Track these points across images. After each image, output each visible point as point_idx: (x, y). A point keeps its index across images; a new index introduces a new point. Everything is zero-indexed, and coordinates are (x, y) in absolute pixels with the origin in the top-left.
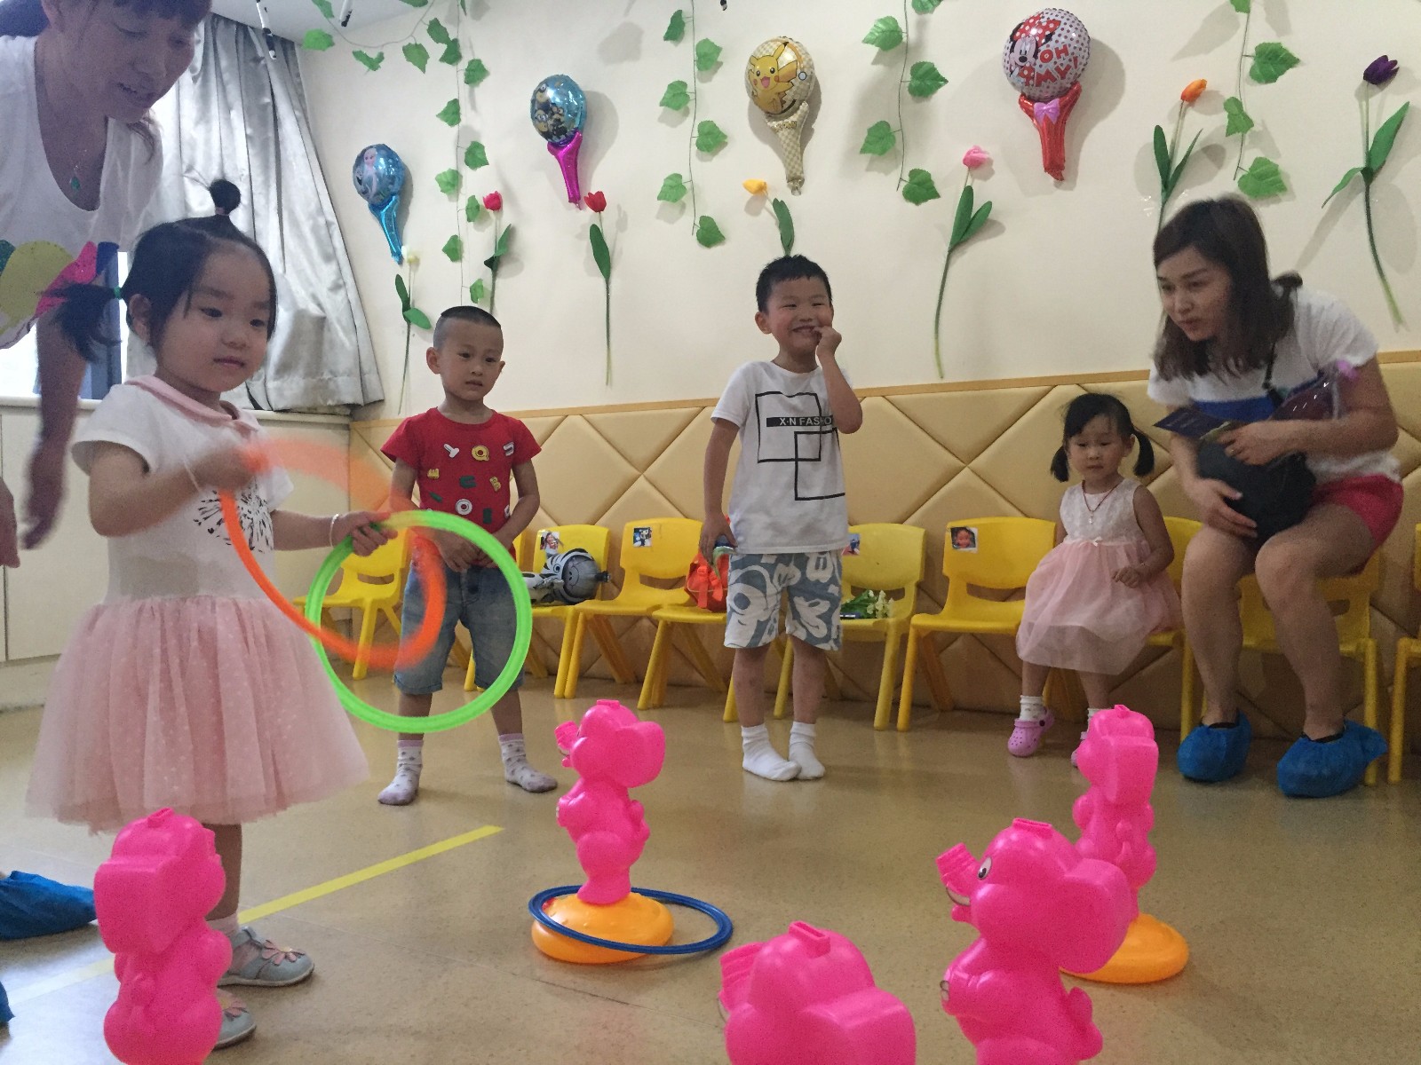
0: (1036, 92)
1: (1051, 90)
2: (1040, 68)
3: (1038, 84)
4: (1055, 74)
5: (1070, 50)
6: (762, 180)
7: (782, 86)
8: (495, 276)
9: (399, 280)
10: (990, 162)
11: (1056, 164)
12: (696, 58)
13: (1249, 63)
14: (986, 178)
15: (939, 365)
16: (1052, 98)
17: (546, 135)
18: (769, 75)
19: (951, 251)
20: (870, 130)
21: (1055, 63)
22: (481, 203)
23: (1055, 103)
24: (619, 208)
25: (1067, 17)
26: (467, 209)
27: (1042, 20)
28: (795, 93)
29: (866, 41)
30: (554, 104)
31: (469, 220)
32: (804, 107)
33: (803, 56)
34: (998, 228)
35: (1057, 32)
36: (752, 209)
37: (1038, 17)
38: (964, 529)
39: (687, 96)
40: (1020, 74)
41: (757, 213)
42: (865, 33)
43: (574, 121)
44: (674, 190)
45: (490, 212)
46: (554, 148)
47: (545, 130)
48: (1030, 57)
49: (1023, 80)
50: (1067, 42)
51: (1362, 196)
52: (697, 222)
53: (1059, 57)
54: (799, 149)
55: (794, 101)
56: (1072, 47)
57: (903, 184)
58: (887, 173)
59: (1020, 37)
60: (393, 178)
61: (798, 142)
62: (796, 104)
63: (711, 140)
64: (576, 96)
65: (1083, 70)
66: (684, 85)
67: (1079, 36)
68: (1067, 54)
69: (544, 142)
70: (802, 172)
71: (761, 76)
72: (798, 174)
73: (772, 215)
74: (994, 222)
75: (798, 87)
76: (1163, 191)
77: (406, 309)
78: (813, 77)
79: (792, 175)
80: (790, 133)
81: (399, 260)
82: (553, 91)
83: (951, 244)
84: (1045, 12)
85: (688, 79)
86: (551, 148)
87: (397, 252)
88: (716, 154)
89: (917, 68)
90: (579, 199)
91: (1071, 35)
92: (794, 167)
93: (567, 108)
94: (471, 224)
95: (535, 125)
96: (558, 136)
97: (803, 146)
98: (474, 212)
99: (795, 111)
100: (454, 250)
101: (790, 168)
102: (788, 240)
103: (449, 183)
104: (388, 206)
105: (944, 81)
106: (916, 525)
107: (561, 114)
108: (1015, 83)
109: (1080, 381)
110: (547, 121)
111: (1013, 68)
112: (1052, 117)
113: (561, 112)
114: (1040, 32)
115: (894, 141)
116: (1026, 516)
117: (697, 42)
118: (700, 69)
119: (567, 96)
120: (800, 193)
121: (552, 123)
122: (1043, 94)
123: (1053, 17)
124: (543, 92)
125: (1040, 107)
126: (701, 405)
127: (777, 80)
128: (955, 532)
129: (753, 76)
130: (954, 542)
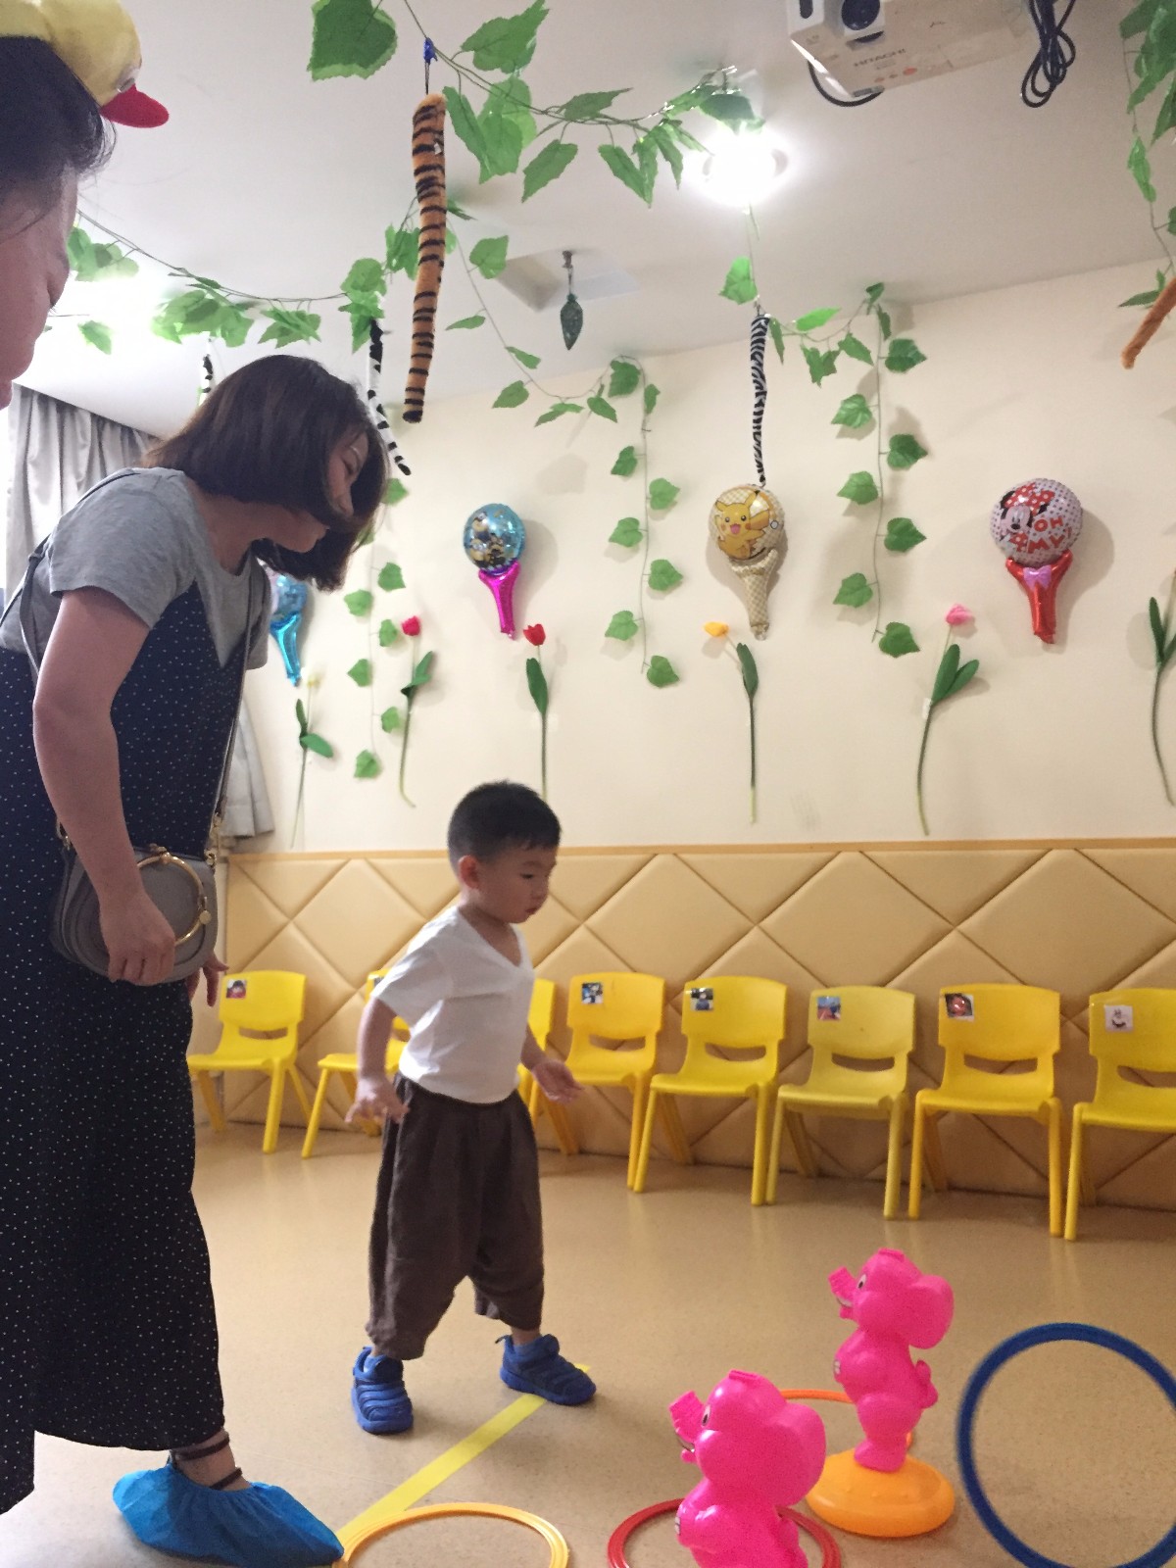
0: (1027, 558)
1: (1043, 556)
2: (1034, 536)
3: (1030, 552)
4: (1049, 543)
5: (1065, 521)
6: (723, 622)
7: (753, 534)
8: (410, 704)
9: (299, 705)
10: (972, 620)
11: (1047, 627)
12: (650, 496)
14: (969, 635)
15: (923, 820)
16: (1043, 564)
17: (479, 563)
18: (740, 522)
19: (933, 707)
20: (845, 582)
21: (1050, 533)
22: (400, 628)
23: (1046, 569)
24: (558, 641)
25: (1060, 489)
26: (382, 633)
27: (1035, 491)
28: (766, 541)
29: (841, 494)
30: (493, 534)
31: (382, 644)
32: (773, 554)
33: (775, 506)
34: (984, 685)
35: (1052, 503)
36: (711, 650)
37: (1031, 487)
38: (959, 995)
39: (640, 533)
40: (1012, 541)
41: (715, 654)
42: (841, 486)
43: (512, 551)
44: (625, 627)
45: (408, 638)
46: (486, 576)
47: (480, 558)
48: (1023, 524)
49: (1014, 546)
50: (1062, 513)
52: (649, 660)
53: (1053, 527)
54: (765, 595)
55: (762, 550)
56: (1067, 518)
57: (879, 637)
58: (860, 623)
59: (1012, 505)
60: (295, 596)
61: (765, 588)
62: (765, 552)
63: (665, 578)
64: (515, 526)
65: (1075, 539)
66: (636, 522)
67: (1069, 505)
68: (1062, 525)
69: (477, 569)
70: (767, 618)
71: (731, 523)
72: (764, 619)
73: (733, 658)
74: (979, 681)
75: (769, 536)
76: (1158, 661)
77: (303, 734)
78: (783, 525)
79: (757, 620)
80: (756, 579)
81: (297, 683)
82: (491, 519)
83: (933, 699)
84: (1038, 482)
85: (639, 515)
86: (483, 576)
87: (294, 673)
88: (670, 592)
89: (893, 523)
90: (513, 629)
91: (1065, 507)
92: (759, 612)
93: (507, 538)
94: (384, 648)
95: (468, 553)
96: (494, 565)
97: (768, 592)
98: (389, 636)
99: (763, 558)
100: (362, 674)
101: (756, 613)
102: (751, 685)
103: (359, 604)
104: (287, 626)
105: (922, 538)
106: (903, 988)
107: (500, 545)
108: (1003, 549)
109: (1077, 846)
110: (482, 549)
111: (1003, 534)
112: (1041, 582)
113: (501, 542)
114: (1034, 502)
115: (870, 593)
116: (1023, 983)
117: (650, 480)
118: (653, 506)
119: (506, 526)
120: (765, 638)
121: (489, 552)
122: (1035, 560)
123: (1046, 489)
124: (480, 520)
125: (1029, 573)
126: (653, 852)
127: (748, 527)
128: (949, 998)
129: (720, 521)
130: (949, 1010)
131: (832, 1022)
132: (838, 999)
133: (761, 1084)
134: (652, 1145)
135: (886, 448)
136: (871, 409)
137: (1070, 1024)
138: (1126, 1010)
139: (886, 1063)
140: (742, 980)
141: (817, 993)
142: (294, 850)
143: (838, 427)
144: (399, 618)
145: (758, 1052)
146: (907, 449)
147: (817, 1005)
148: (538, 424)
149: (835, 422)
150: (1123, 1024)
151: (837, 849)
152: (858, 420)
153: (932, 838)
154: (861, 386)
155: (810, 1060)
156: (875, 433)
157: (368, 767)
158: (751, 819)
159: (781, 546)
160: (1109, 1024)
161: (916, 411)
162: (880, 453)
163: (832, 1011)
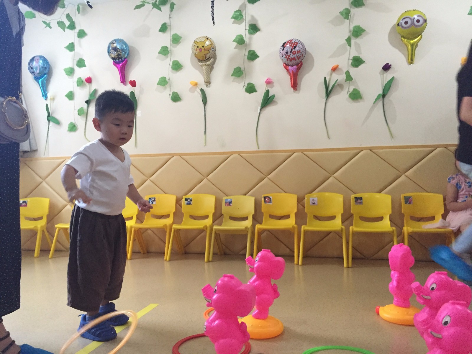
0: (290, 63)
1: (294, 63)
2: (292, 56)
3: (291, 61)
4: (296, 58)
5: (301, 52)
6: (196, 81)
7: (206, 52)
8: (88, 107)
9: (47, 105)
10: (273, 82)
11: (295, 85)
12: (172, 39)
13: (351, 61)
14: (272, 88)
15: (258, 144)
16: (294, 65)
17: (113, 59)
18: (202, 48)
19: (261, 109)
20: (234, 69)
21: (297, 55)
22: (84, 81)
23: (295, 67)
24: (140, 86)
25: (300, 42)
26: (77, 82)
27: (293, 42)
28: (210, 55)
29: (234, 41)
30: (118, 48)
31: (78, 86)
32: (212, 60)
33: (213, 43)
34: (276, 103)
35: (298, 46)
36: (192, 91)
37: (291, 41)
38: (268, 197)
39: (169, 51)
40: (286, 57)
41: (193, 92)
42: (234, 38)
43: (125, 55)
44: (163, 82)
45: (87, 84)
46: (115, 63)
47: (113, 57)
48: (289, 52)
49: (286, 59)
50: (300, 49)
51: (381, 102)
52: (171, 93)
53: (298, 53)
54: (210, 73)
55: (209, 57)
56: (302, 51)
57: (245, 87)
58: (239, 83)
59: (286, 46)
60: (46, 68)
61: (209, 70)
62: (210, 58)
63: (177, 66)
64: (126, 46)
65: (304, 58)
66: (167, 48)
67: (302, 47)
68: (300, 53)
69: (112, 61)
71: (199, 48)
72: (209, 81)
73: (199, 94)
74: (274, 101)
75: (211, 53)
76: (326, 96)
77: (49, 116)
78: (215, 51)
79: (207, 81)
80: (207, 67)
81: (46, 99)
82: (117, 44)
83: (261, 106)
84: (293, 39)
85: (169, 46)
86: (114, 63)
87: (45, 95)
88: (178, 72)
89: (250, 51)
90: (125, 82)
91: (301, 47)
92: (208, 78)
93: (123, 50)
94: (78, 87)
95: (109, 55)
96: (119, 60)
97: (211, 71)
98: (80, 83)
99: (209, 60)
100: (71, 96)
101: (207, 79)
102: (205, 102)
103: (69, 72)
104: (43, 78)
105: (259, 57)
106: (251, 195)
107: (121, 52)
108: (283, 60)
109: (302, 151)
110: (114, 54)
111: (283, 55)
112: (294, 71)
113: (121, 51)
114: (292, 45)
115: (243, 73)
116: (286, 193)
117: (172, 34)
118: (173, 43)
119: (122, 46)
120: (209, 87)
121: (117, 54)
122: (292, 64)
123: (296, 41)
124: (114, 44)
125: (290, 68)
126: (172, 155)
127: (205, 50)
128: (265, 198)
129: (196, 48)
130: (265, 201)
131: (229, 207)
132: (231, 199)
133: (208, 225)
134: (172, 249)
135: (248, 28)
136: (243, 15)
137: (299, 204)
138: (316, 199)
139: (246, 218)
140: (201, 196)
141: (224, 198)
142: (45, 156)
143: (233, 20)
144: (84, 77)
145: (206, 217)
146: (254, 28)
147: (225, 201)
148: (135, 9)
149: (232, 18)
150: (315, 203)
151: (232, 153)
152: (239, 18)
153: (260, 149)
154: (240, 7)
155: (223, 219)
156: (244, 23)
157: (73, 128)
158: (205, 145)
159: (215, 57)
160: (311, 203)
161: (257, 17)
162: (246, 29)
163: (229, 203)
